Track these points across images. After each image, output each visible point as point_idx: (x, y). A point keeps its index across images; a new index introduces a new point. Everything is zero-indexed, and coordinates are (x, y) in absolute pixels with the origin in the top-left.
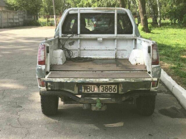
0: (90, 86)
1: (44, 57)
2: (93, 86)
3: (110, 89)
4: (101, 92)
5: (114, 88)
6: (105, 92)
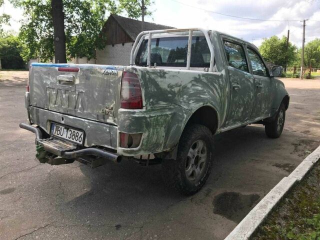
2: (63, 129)
3: (77, 136)
4: (68, 138)
5: (80, 137)
6: (71, 139)
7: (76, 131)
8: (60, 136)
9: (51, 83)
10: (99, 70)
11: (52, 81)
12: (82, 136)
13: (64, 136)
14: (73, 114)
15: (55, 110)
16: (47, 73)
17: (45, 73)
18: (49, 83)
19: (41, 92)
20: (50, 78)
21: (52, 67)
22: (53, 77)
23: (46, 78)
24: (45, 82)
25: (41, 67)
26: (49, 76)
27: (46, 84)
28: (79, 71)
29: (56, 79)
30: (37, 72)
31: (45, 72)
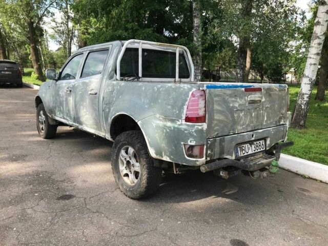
0: (244, 145)
1: (204, 109)
2: (246, 145)
3: (260, 145)
4: (254, 152)
5: (263, 145)
6: (256, 151)
7: (258, 142)
8: (246, 154)
9: (240, 105)
10: (275, 88)
11: (241, 103)
12: (264, 144)
13: (250, 152)
14: (260, 128)
15: (243, 131)
16: (233, 95)
17: (230, 96)
18: (237, 105)
19: (227, 118)
20: (238, 100)
21: (238, 89)
22: (241, 98)
23: (233, 101)
24: (231, 105)
25: (223, 89)
26: (237, 99)
27: (234, 107)
28: (263, 90)
29: (245, 100)
30: (218, 96)
31: (230, 94)
